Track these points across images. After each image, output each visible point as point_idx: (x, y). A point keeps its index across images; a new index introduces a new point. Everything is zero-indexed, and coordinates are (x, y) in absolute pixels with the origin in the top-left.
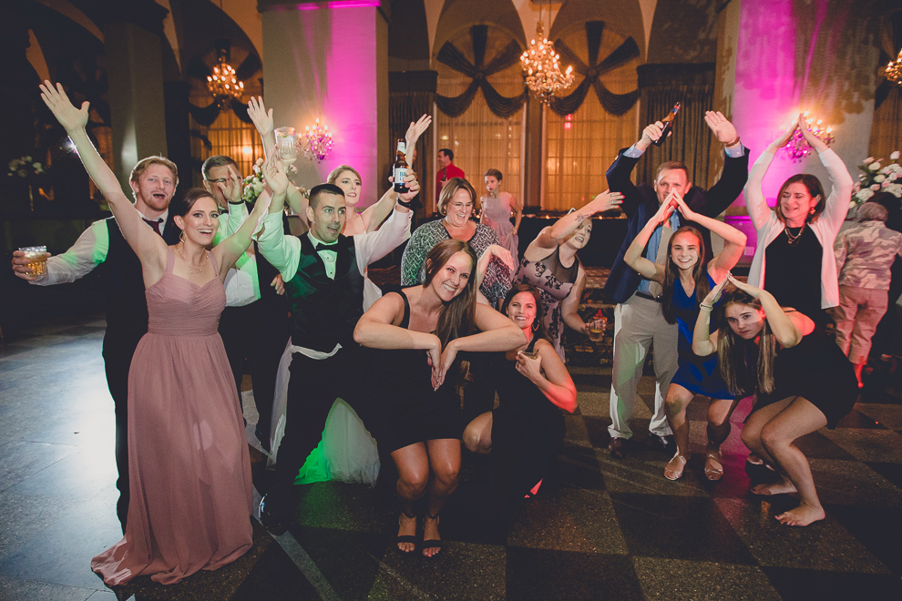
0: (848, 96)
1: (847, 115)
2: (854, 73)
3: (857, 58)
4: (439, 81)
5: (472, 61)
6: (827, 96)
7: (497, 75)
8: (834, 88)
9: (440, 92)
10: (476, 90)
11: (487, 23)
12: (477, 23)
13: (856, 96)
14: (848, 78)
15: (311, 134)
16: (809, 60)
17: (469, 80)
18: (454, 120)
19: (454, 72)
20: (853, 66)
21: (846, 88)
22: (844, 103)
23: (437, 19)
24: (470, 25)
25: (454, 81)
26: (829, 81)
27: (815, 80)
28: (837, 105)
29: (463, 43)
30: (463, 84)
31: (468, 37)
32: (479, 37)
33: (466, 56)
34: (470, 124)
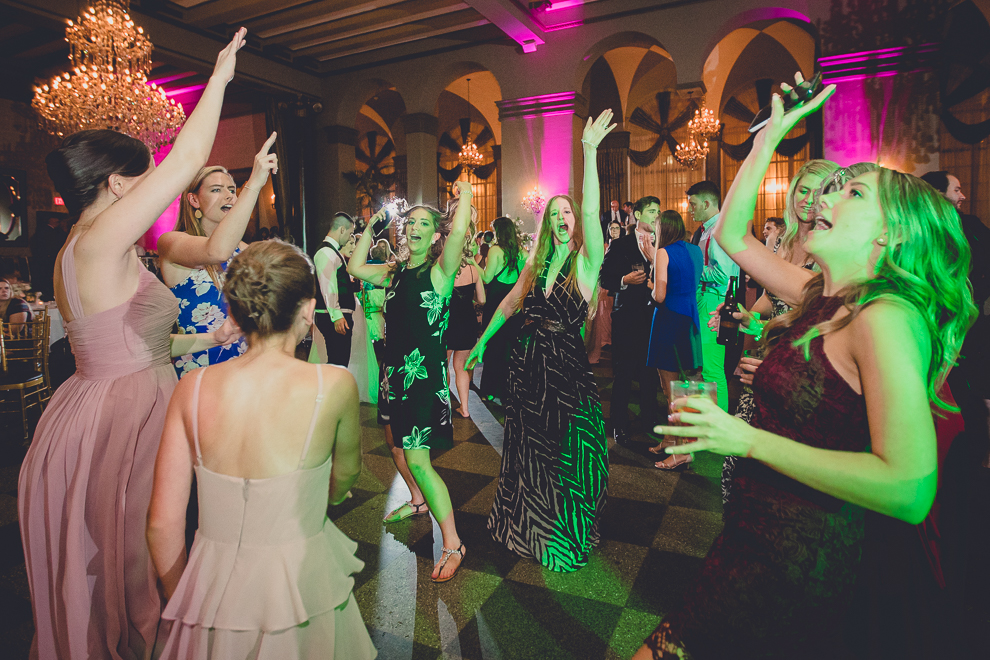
0: (916, 151)
1: (916, 165)
2: (919, 134)
3: (921, 123)
4: (631, 139)
5: (659, 122)
6: (899, 152)
7: (680, 130)
8: (904, 146)
9: (633, 147)
10: (662, 144)
11: (670, 90)
12: (662, 91)
13: (923, 152)
14: (915, 138)
15: (531, 198)
16: (881, 128)
17: (657, 136)
18: (646, 169)
19: (644, 130)
20: (918, 129)
21: (914, 143)
22: (914, 156)
23: (628, 91)
24: (656, 92)
25: (643, 138)
26: (900, 142)
27: (888, 141)
28: (909, 158)
29: (650, 106)
30: (651, 140)
31: (655, 102)
32: (664, 101)
33: (653, 117)
34: (658, 172)
